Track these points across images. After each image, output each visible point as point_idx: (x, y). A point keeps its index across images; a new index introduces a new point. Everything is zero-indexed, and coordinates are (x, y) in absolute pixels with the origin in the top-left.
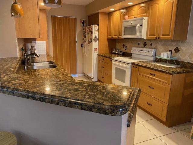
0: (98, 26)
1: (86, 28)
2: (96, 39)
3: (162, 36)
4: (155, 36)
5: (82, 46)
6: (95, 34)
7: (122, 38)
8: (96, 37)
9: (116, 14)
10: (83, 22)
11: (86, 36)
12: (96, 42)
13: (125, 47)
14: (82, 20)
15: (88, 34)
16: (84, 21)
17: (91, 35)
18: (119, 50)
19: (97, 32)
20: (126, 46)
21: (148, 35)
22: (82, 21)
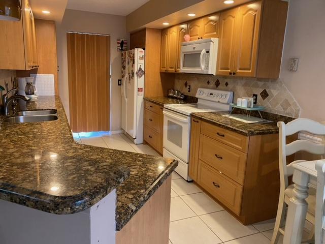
0: (144, 51)
1: (125, 53)
2: (141, 72)
3: (239, 71)
4: (229, 71)
5: (120, 83)
6: (139, 64)
8: (140, 69)
9: (173, 31)
10: (122, 44)
11: (125, 67)
12: (140, 77)
13: (188, 87)
14: (119, 40)
15: (128, 63)
16: (122, 41)
17: (133, 66)
18: (179, 92)
19: (142, 62)
21: (219, 68)
22: (120, 42)
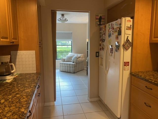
5: (97, 55)
8: (128, 40)
10: (100, 19)
12: (127, 50)
14: (98, 16)
16: (101, 17)
19: (130, 32)
22: (98, 17)
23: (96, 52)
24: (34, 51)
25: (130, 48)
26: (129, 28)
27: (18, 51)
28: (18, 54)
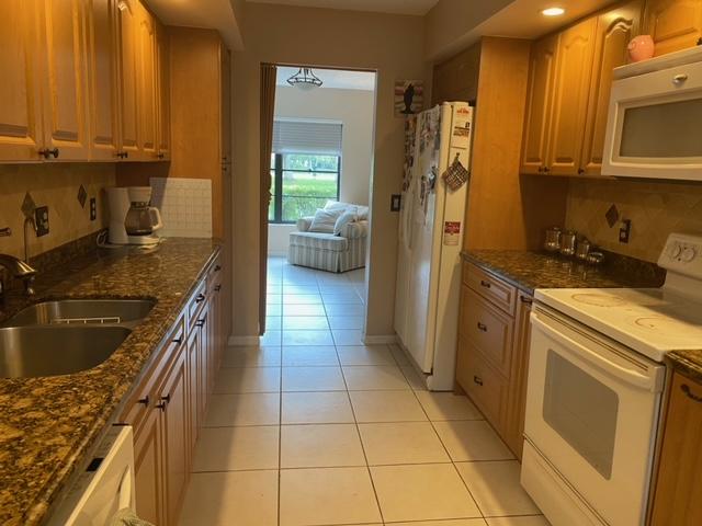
0: (471, 109)
2: (458, 174)
5: (396, 206)
6: (454, 148)
7: (605, 172)
8: (457, 164)
9: (577, 38)
10: (409, 95)
12: (454, 189)
13: (622, 225)
14: (401, 84)
15: (422, 149)
17: (434, 155)
18: (581, 239)
19: (465, 142)
20: (628, 223)
22: (403, 89)
23: (394, 197)
24: (209, 181)
25: (465, 185)
26: (461, 131)
27: (169, 179)
28: (168, 185)
